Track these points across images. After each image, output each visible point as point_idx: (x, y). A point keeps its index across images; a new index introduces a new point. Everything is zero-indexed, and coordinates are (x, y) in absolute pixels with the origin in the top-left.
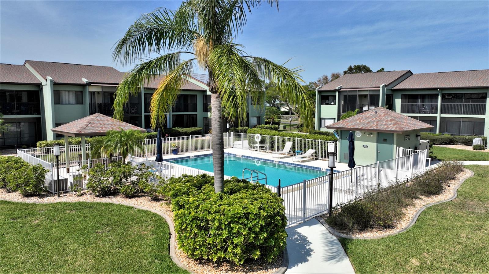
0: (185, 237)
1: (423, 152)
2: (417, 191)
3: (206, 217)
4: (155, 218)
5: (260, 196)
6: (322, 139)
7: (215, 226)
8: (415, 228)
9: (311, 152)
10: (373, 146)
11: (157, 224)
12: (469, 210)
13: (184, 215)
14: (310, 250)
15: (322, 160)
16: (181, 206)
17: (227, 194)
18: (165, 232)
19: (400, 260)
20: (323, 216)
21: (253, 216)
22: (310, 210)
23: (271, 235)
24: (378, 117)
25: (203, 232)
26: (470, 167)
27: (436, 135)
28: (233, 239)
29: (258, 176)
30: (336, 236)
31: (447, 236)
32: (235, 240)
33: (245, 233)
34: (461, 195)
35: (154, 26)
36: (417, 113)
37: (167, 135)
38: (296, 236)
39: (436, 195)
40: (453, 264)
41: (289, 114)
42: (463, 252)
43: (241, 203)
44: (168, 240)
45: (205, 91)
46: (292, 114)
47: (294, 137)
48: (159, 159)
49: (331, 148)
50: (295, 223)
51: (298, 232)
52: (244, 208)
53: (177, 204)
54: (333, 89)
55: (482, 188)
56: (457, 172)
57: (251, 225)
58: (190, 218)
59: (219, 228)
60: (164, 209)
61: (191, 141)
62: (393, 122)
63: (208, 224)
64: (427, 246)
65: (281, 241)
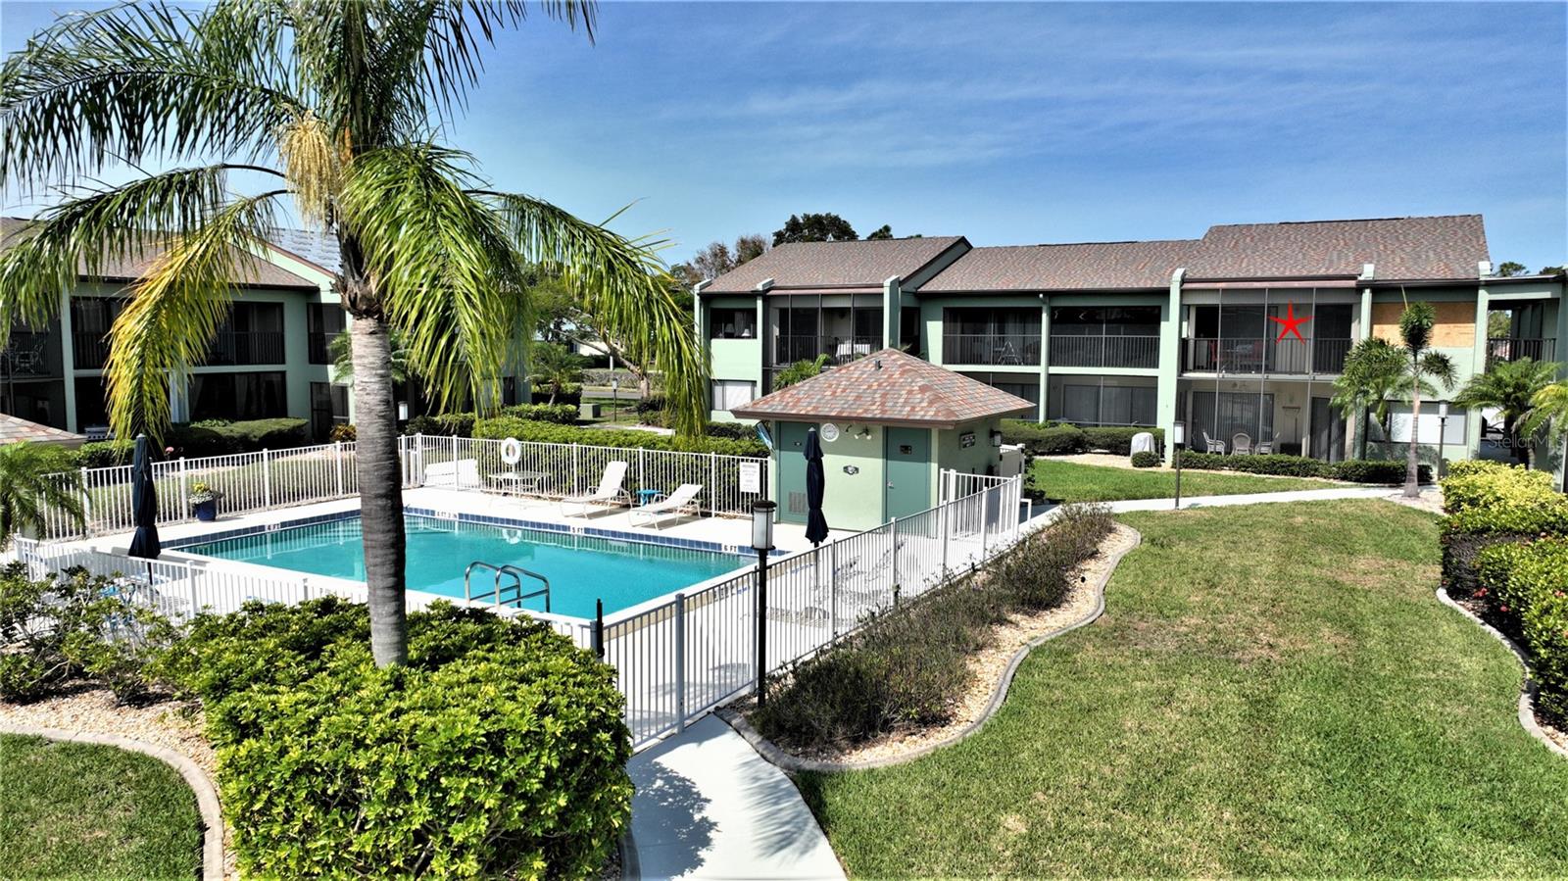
0: (264, 837)
1: (1011, 484)
2: (1001, 598)
3: (344, 763)
4: (136, 771)
5: (537, 667)
6: (720, 449)
7: (381, 791)
8: (1006, 717)
9: (687, 492)
10: (872, 467)
11: (145, 793)
12: (1138, 647)
13: (262, 759)
14: (707, 825)
15: (723, 516)
16: (246, 726)
17: (421, 669)
18: (182, 821)
19: (973, 823)
20: (738, 705)
21: (519, 739)
22: (698, 688)
23: (581, 798)
24: (886, 380)
25: (335, 813)
26: (1130, 519)
27: (1039, 428)
28: (450, 829)
29: (518, 586)
30: (782, 768)
31: (1090, 733)
32: (457, 832)
33: (492, 801)
34: (1116, 604)
35: (115, 65)
36: (987, 363)
37: (170, 449)
38: (659, 783)
39: (1054, 610)
40: (1111, 815)
41: (608, 367)
42: (1134, 774)
43: (474, 697)
44: (193, 850)
45: (314, 291)
46: (618, 364)
47: (631, 445)
48: (147, 545)
49: (749, 479)
50: (654, 736)
51: (664, 766)
52: (485, 716)
53: (231, 719)
54: (746, 288)
55: (1164, 577)
56: (1101, 537)
57: (513, 773)
58: (282, 771)
59: (398, 795)
60: (174, 731)
61: (267, 467)
62: (927, 394)
63: (356, 784)
64: (1041, 770)
65: (613, 812)
